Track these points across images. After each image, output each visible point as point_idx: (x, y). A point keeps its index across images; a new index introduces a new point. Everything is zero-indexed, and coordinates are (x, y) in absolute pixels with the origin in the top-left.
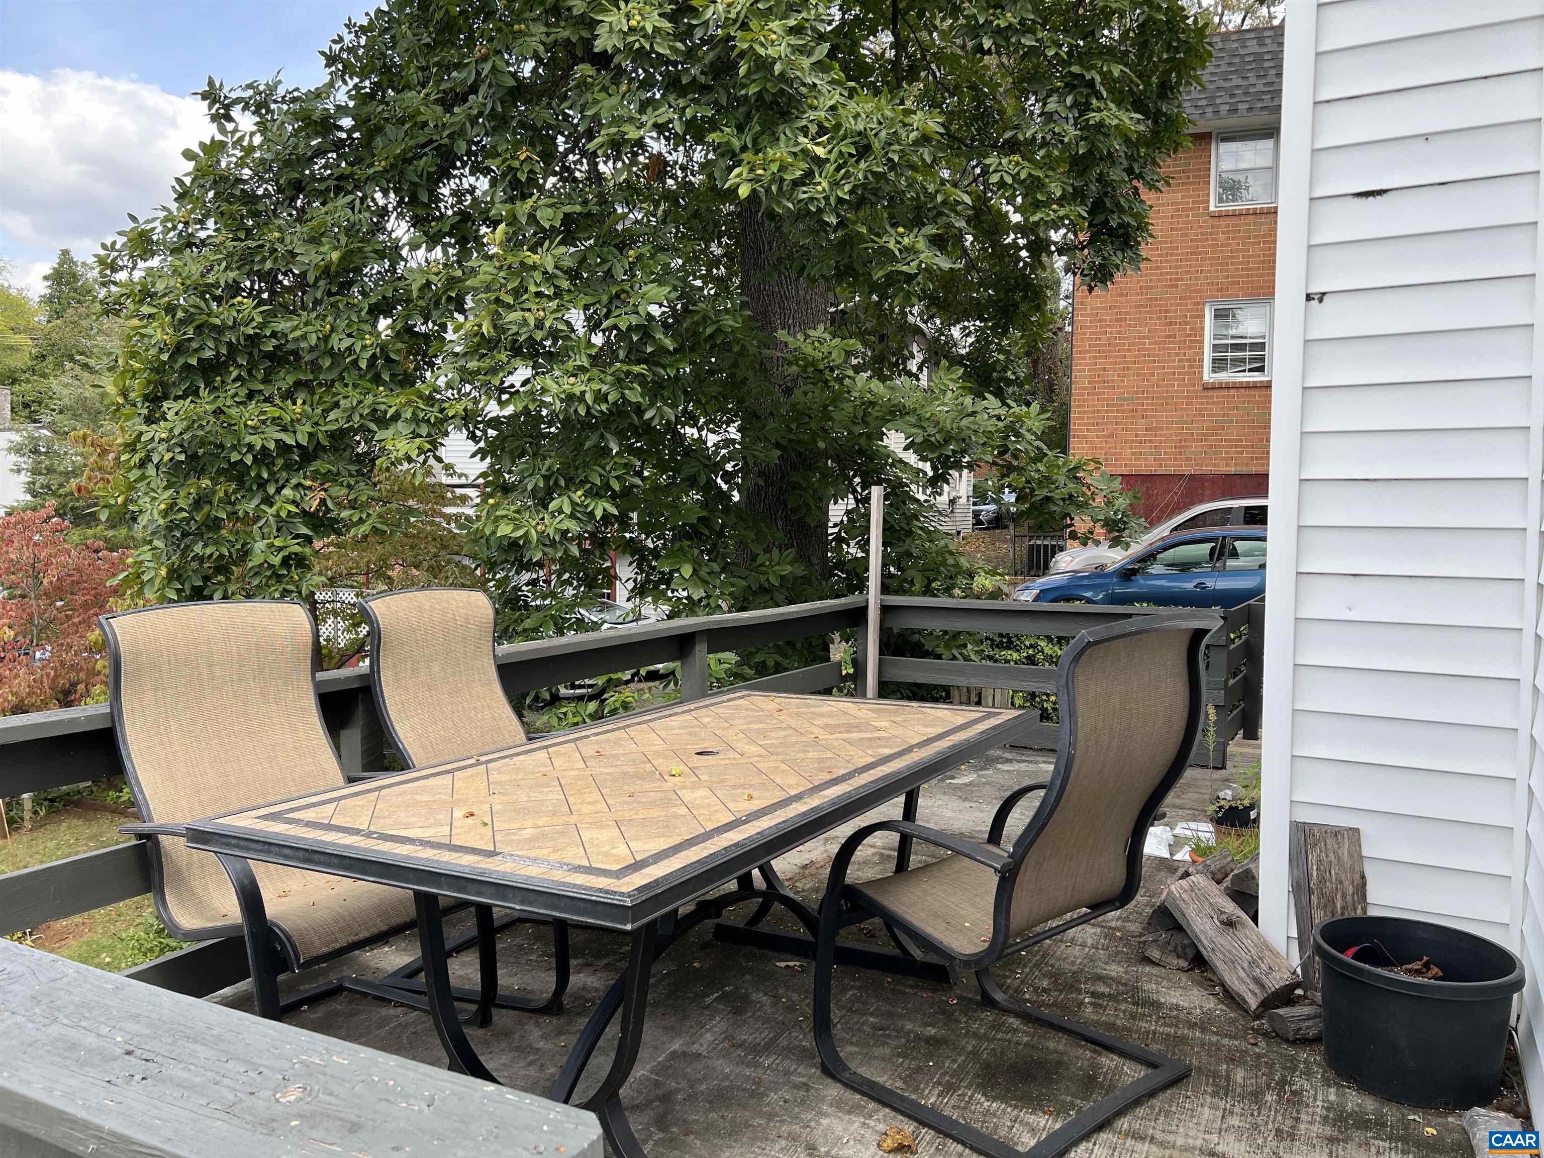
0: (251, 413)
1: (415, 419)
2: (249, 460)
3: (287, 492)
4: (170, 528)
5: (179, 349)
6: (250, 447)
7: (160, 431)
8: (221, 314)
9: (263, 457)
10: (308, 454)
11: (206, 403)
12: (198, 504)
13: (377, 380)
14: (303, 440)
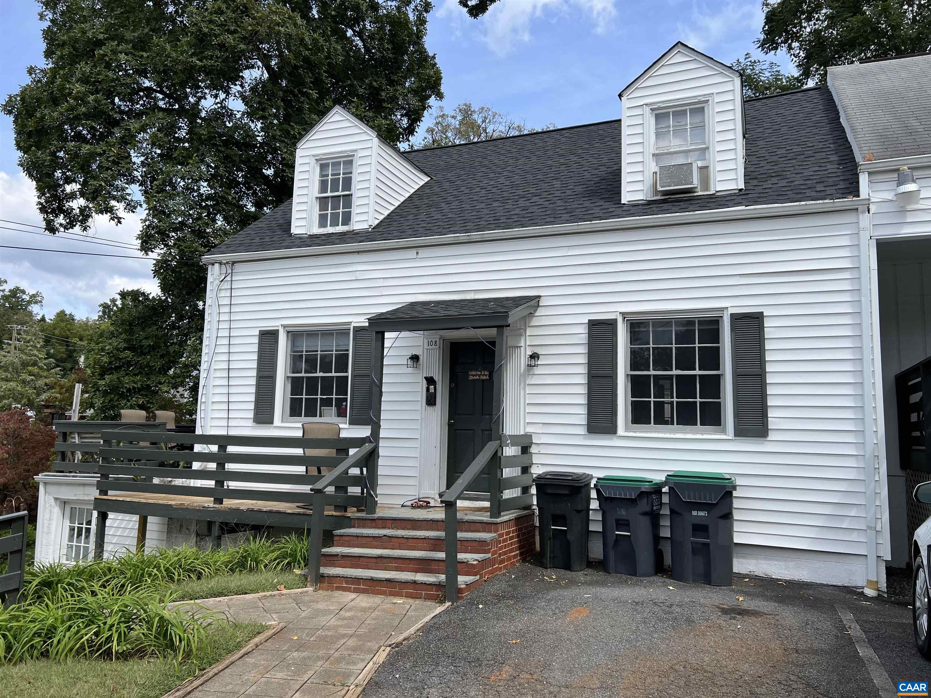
0: (126, 379)
1: (169, 383)
2: (125, 391)
3: (134, 399)
4: (102, 407)
5: (110, 363)
6: (126, 387)
7: (102, 382)
8: (122, 355)
9: (129, 390)
10: (140, 390)
11: (114, 377)
12: (110, 402)
13: (160, 373)
14: (139, 386)
